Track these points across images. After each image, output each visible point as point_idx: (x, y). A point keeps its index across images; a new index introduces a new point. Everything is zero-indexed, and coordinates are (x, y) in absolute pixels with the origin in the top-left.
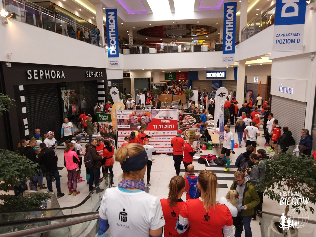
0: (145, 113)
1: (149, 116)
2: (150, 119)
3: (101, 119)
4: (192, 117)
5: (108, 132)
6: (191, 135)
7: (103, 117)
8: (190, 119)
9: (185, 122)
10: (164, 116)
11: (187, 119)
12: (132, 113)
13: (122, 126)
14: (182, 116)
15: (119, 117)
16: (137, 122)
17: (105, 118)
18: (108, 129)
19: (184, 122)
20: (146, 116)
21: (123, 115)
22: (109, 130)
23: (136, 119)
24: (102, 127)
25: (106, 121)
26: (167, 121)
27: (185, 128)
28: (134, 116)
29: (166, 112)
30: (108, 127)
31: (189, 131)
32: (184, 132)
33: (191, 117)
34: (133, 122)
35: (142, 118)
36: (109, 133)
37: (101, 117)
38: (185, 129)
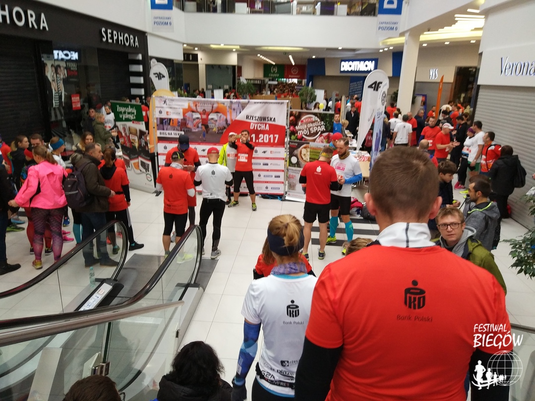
0: (218, 108)
1: (225, 114)
2: (226, 120)
3: (121, 116)
4: (317, 119)
5: (137, 145)
6: (313, 157)
7: (125, 113)
8: (313, 122)
9: (302, 129)
10: (258, 114)
11: (307, 123)
12: (189, 107)
13: (167, 132)
14: (295, 116)
15: (160, 112)
16: (200, 125)
17: (129, 113)
18: (136, 139)
19: (300, 130)
20: (219, 115)
21: (169, 110)
22: (139, 140)
23: (198, 118)
24: (123, 134)
25: (133, 121)
26: (263, 127)
27: (301, 141)
28: (193, 112)
29: (262, 107)
30: (136, 134)
31: (309, 150)
32: (297, 152)
33: (314, 118)
34: (190, 125)
35: (210, 117)
36: (139, 147)
37: (121, 113)
38: (300, 145)
